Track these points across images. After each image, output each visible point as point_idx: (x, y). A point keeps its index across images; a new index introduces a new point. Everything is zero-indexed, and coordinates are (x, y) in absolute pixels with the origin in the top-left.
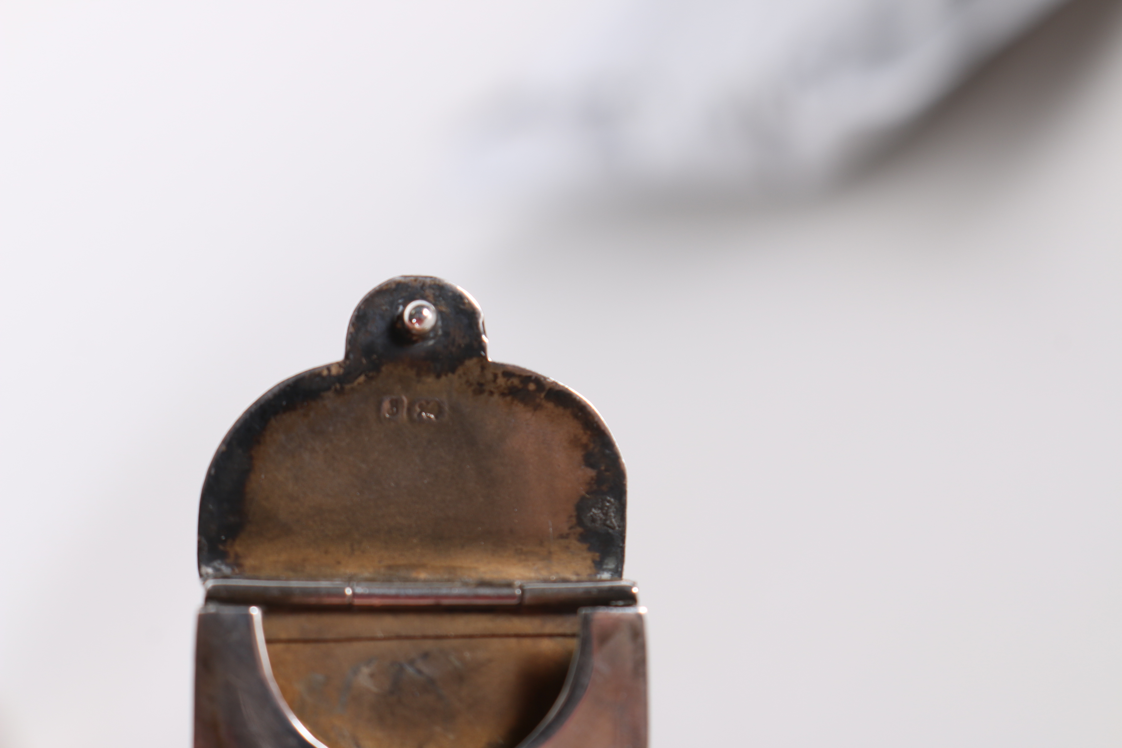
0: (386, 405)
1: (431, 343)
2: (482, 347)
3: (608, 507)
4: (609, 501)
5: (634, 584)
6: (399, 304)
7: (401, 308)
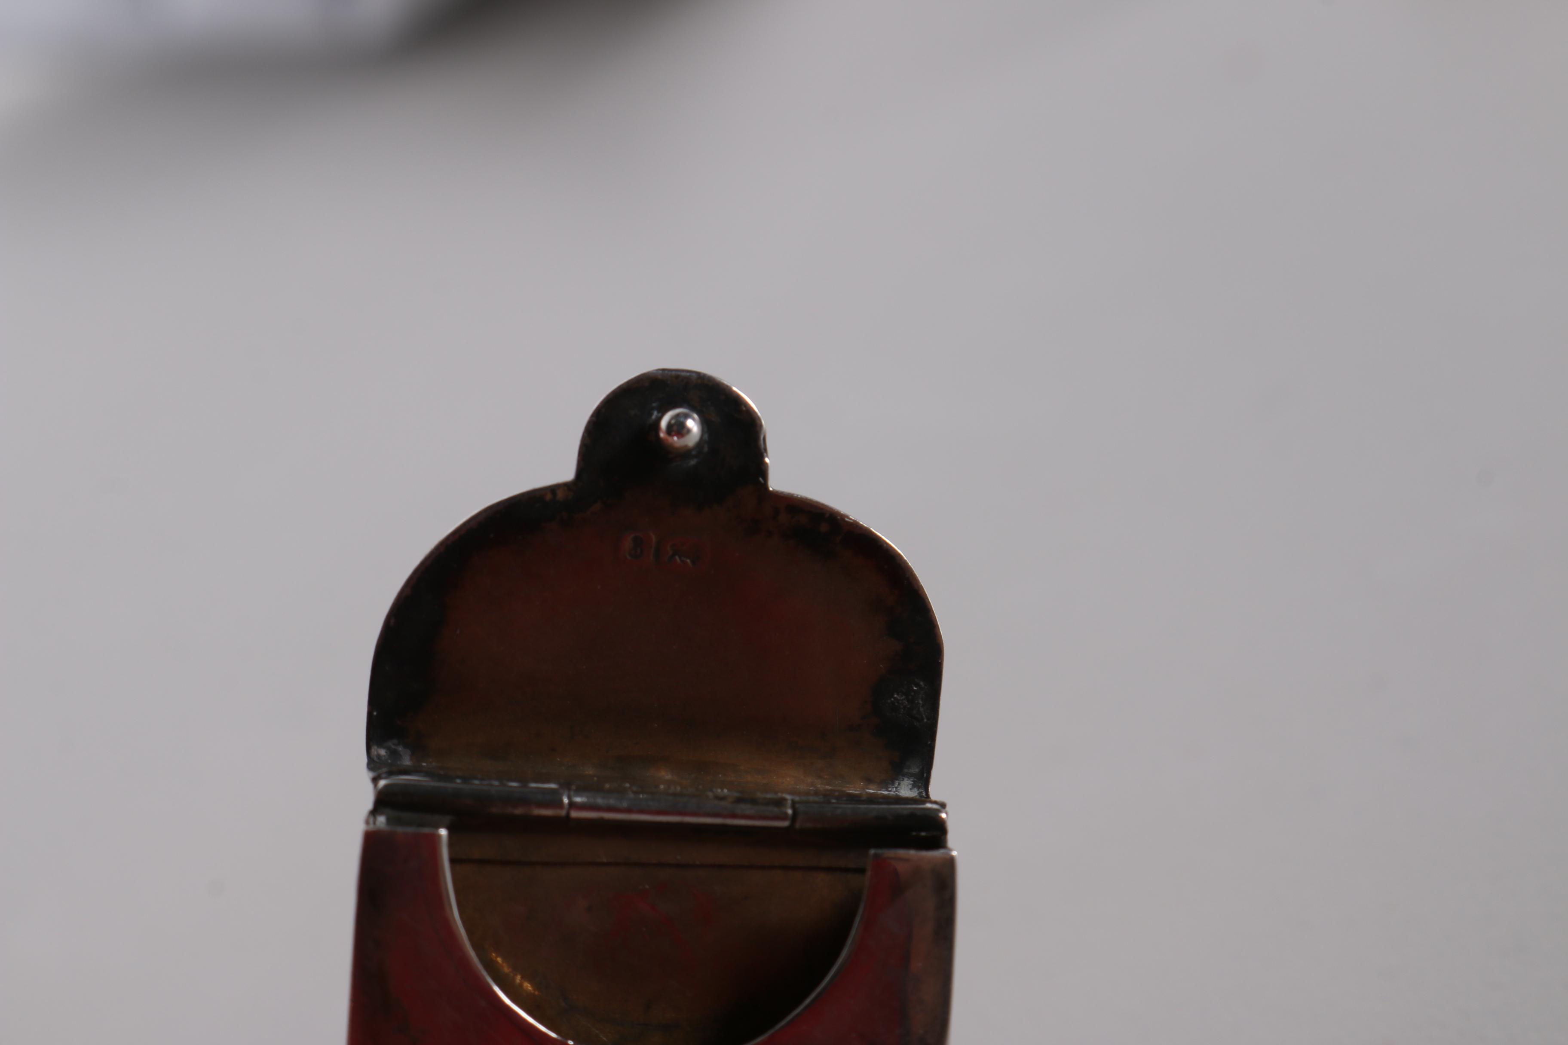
0: (628, 543)
1: (693, 462)
2: (762, 471)
3: (915, 691)
4: (917, 685)
5: (943, 806)
6: (653, 409)
7: (655, 414)
